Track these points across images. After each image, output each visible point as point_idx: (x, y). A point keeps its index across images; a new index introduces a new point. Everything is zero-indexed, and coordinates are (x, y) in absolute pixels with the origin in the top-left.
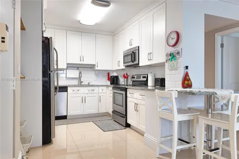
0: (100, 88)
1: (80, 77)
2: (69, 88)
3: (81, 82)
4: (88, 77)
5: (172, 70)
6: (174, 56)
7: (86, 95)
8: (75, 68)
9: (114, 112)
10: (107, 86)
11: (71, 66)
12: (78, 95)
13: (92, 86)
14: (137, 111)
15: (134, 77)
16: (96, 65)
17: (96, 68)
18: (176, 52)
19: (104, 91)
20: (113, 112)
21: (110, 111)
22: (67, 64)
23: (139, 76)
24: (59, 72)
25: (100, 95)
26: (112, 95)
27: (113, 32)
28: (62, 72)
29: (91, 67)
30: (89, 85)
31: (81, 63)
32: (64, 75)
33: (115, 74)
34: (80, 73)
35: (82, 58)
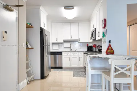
0: (80, 53)
2: (63, 53)
3: (71, 50)
4: (76, 47)
6: (104, 34)
7: (72, 57)
12: (68, 57)
16: (79, 40)
18: (105, 32)
22: (63, 40)
25: (80, 57)
27: (89, 20)
31: (70, 39)
33: (91, 45)
34: (71, 44)
35: (71, 37)
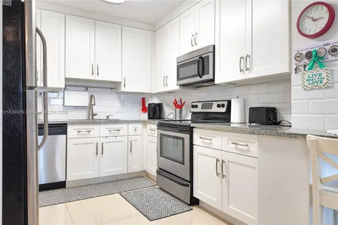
0: (131, 126)
1: (91, 106)
2: (69, 127)
3: (93, 115)
4: (107, 106)
5: (312, 89)
6: (320, 58)
8: (82, 89)
9: (161, 171)
10: (144, 122)
11: (74, 84)
13: (116, 122)
14: (223, 176)
15: (196, 106)
16: (123, 84)
17: (123, 89)
18: (328, 48)
19: (139, 131)
20: (158, 173)
21: (153, 170)
22: (67, 79)
23: (208, 104)
24: (50, 95)
25: (131, 138)
26: (155, 139)
28: (55, 95)
29: (113, 87)
30: (108, 121)
31: (93, 78)
32: (60, 101)
33: (156, 101)
34: (92, 97)
